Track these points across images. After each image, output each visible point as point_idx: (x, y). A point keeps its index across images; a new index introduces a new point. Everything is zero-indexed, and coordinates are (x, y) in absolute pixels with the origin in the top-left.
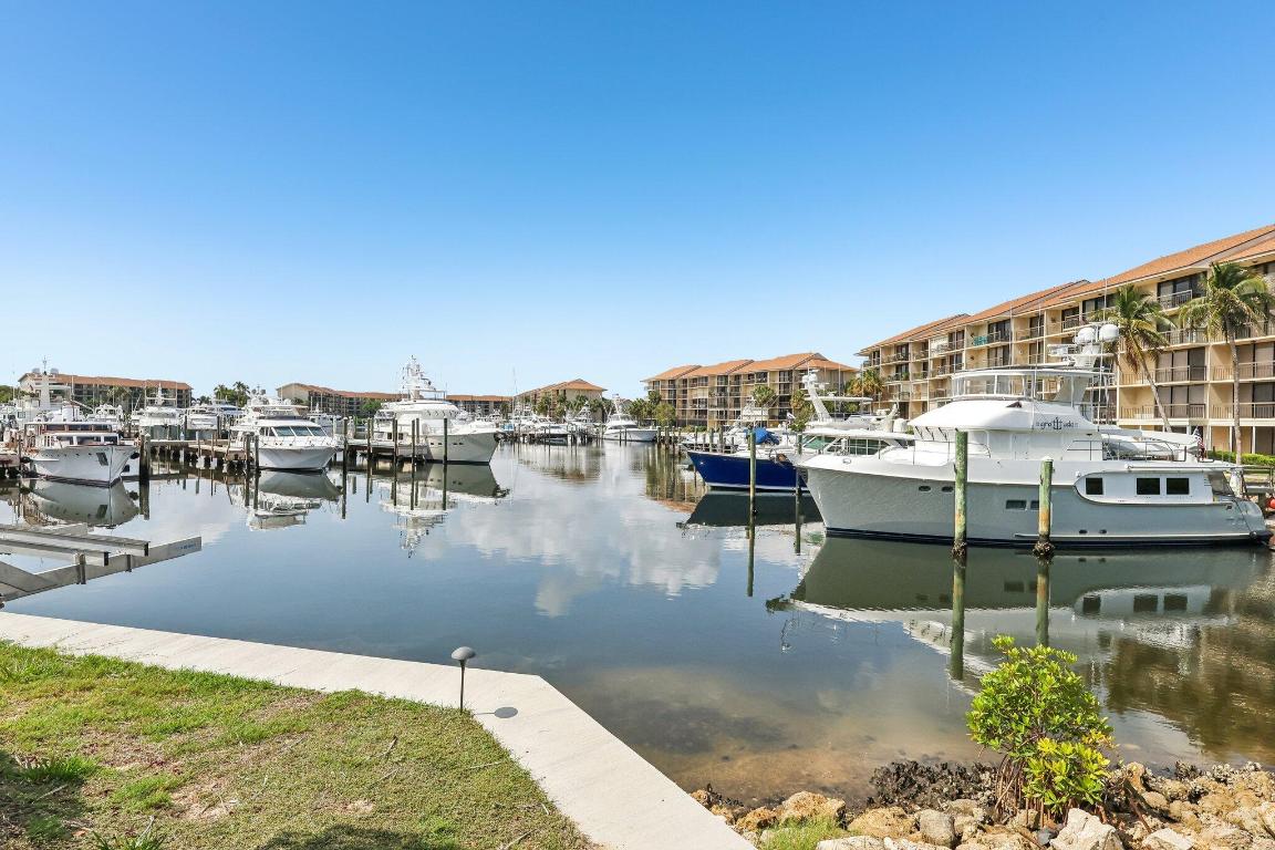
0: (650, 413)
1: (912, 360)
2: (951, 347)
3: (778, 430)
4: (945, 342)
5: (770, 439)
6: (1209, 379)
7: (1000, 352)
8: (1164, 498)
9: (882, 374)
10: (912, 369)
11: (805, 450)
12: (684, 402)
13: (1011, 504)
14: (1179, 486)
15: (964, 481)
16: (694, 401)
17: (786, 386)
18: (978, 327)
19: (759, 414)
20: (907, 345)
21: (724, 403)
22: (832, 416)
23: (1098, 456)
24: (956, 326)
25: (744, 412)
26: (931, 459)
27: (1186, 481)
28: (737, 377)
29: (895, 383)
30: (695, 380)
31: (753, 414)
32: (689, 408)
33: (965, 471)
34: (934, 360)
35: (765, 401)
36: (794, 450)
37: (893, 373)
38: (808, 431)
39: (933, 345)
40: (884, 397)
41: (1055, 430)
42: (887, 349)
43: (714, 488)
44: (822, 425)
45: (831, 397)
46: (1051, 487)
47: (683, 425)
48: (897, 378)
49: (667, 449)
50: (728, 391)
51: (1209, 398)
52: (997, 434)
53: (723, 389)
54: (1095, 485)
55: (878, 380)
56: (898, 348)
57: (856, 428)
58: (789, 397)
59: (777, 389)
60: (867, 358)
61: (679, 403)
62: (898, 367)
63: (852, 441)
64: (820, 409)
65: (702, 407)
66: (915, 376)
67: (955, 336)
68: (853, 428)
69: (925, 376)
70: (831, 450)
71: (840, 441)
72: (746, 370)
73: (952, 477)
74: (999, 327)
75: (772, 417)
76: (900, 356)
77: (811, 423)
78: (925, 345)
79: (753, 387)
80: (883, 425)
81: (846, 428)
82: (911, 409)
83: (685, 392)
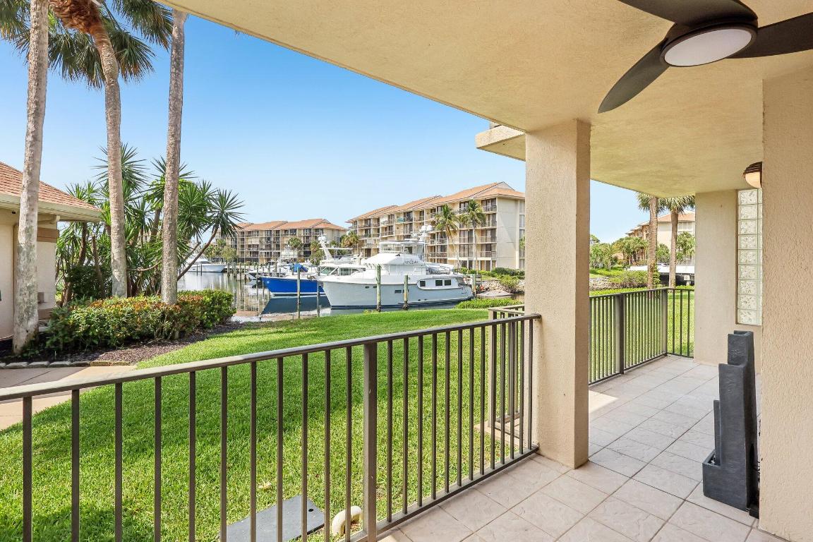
0: (218, 253)
1: (372, 227)
2: (389, 222)
3: (306, 264)
4: (386, 219)
5: (303, 269)
6: (474, 242)
7: (408, 226)
8: (444, 287)
9: (359, 234)
10: (372, 232)
11: (321, 274)
12: (243, 246)
13: (397, 291)
14: (448, 283)
15: (379, 284)
16: (250, 246)
17: (308, 237)
18: (399, 214)
19: (293, 254)
20: (370, 219)
21: (269, 247)
22: (333, 257)
23: (424, 273)
24: (392, 211)
25: (283, 253)
26: (370, 276)
27: (450, 281)
28: (278, 232)
29: (365, 239)
30: (250, 232)
31: (288, 253)
32: (246, 250)
33: (380, 280)
34: (382, 228)
35: (295, 247)
36: (316, 274)
37: (364, 233)
38: (321, 265)
39: (381, 221)
40: (360, 246)
41: (410, 264)
42: (361, 220)
43: (276, 295)
44: (328, 262)
45: (333, 248)
46: (408, 285)
47: (242, 261)
48: (366, 236)
49: (235, 277)
50: (272, 240)
51: (474, 249)
52: (392, 266)
53: (269, 239)
54: (423, 283)
55: (356, 237)
56: (366, 220)
57: (344, 263)
58: (309, 245)
59: (302, 239)
60: (351, 225)
61: (239, 247)
62: (366, 230)
63: (342, 269)
64: (327, 254)
65: (255, 250)
66: (374, 235)
67: (390, 216)
68: (343, 263)
69: (378, 235)
70: (333, 274)
71: (337, 270)
72: (284, 227)
73: (376, 283)
74: (408, 214)
75: (300, 256)
76: (367, 224)
77: (323, 261)
78: (378, 220)
79: (289, 237)
80: (356, 261)
81: (340, 263)
82: (372, 252)
83: (243, 240)
